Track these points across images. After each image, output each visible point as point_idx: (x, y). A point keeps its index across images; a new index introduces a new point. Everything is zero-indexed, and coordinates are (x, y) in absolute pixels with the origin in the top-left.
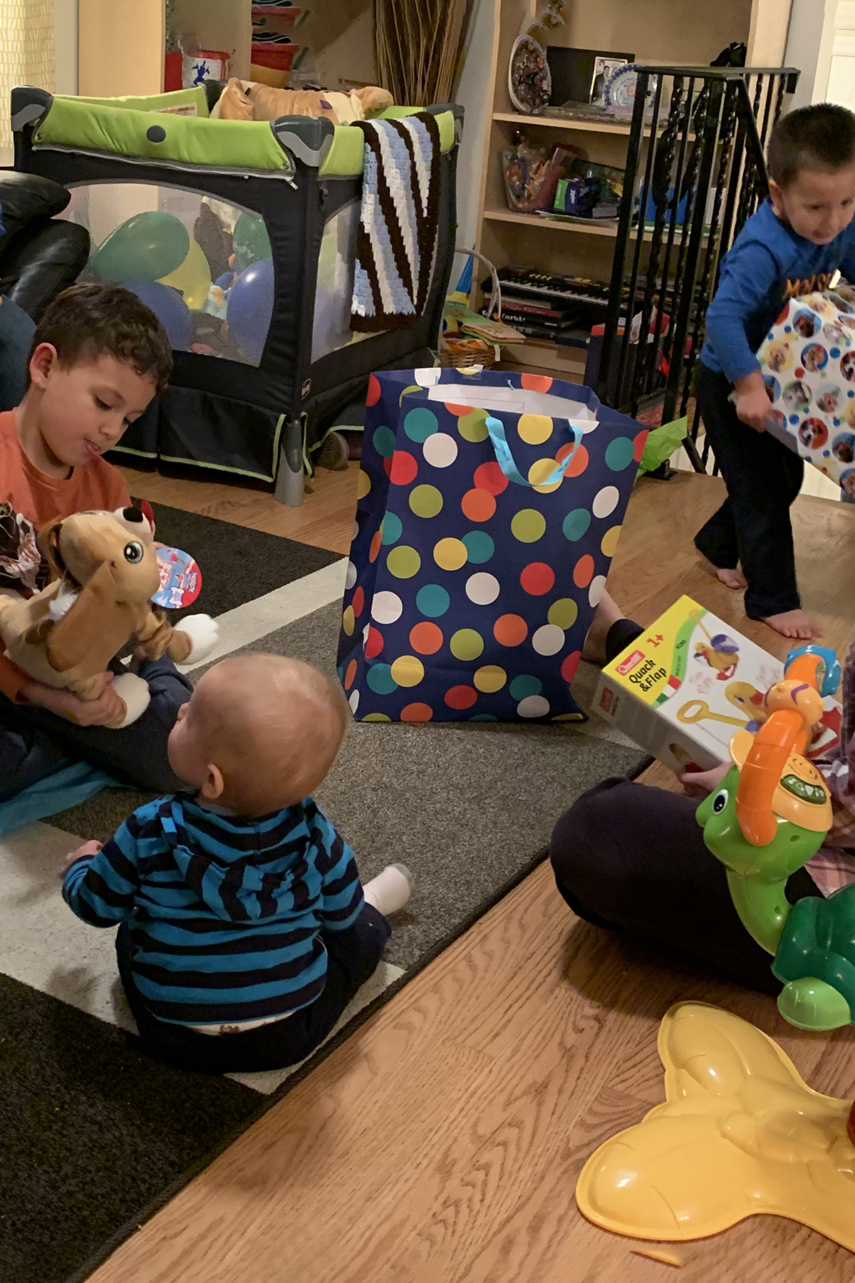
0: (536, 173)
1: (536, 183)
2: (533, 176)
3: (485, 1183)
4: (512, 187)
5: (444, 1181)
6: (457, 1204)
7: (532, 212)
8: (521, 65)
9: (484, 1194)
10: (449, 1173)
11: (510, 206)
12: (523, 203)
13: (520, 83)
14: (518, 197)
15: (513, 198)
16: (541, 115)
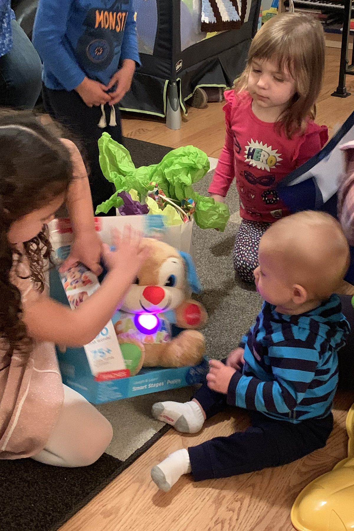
3: (240, 509)
5: (217, 509)
6: (223, 522)
9: (238, 516)
10: (220, 504)
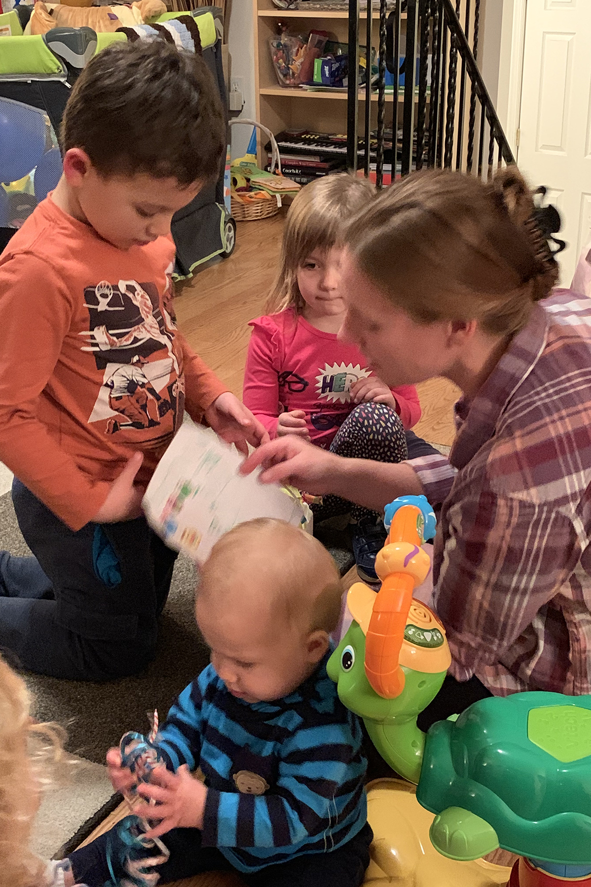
0: (297, 55)
1: (297, 63)
2: (294, 58)
4: (279, 68)
7: (296, 86)
11: (280, 83)
12: (290, 80)
14: (285, 76)
15: (282, 76)
16: (296, 9)
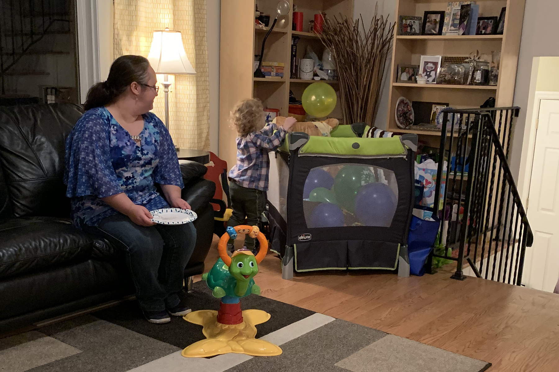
8: (401, 109)
13: (401, 116)
16: (409, 129)
